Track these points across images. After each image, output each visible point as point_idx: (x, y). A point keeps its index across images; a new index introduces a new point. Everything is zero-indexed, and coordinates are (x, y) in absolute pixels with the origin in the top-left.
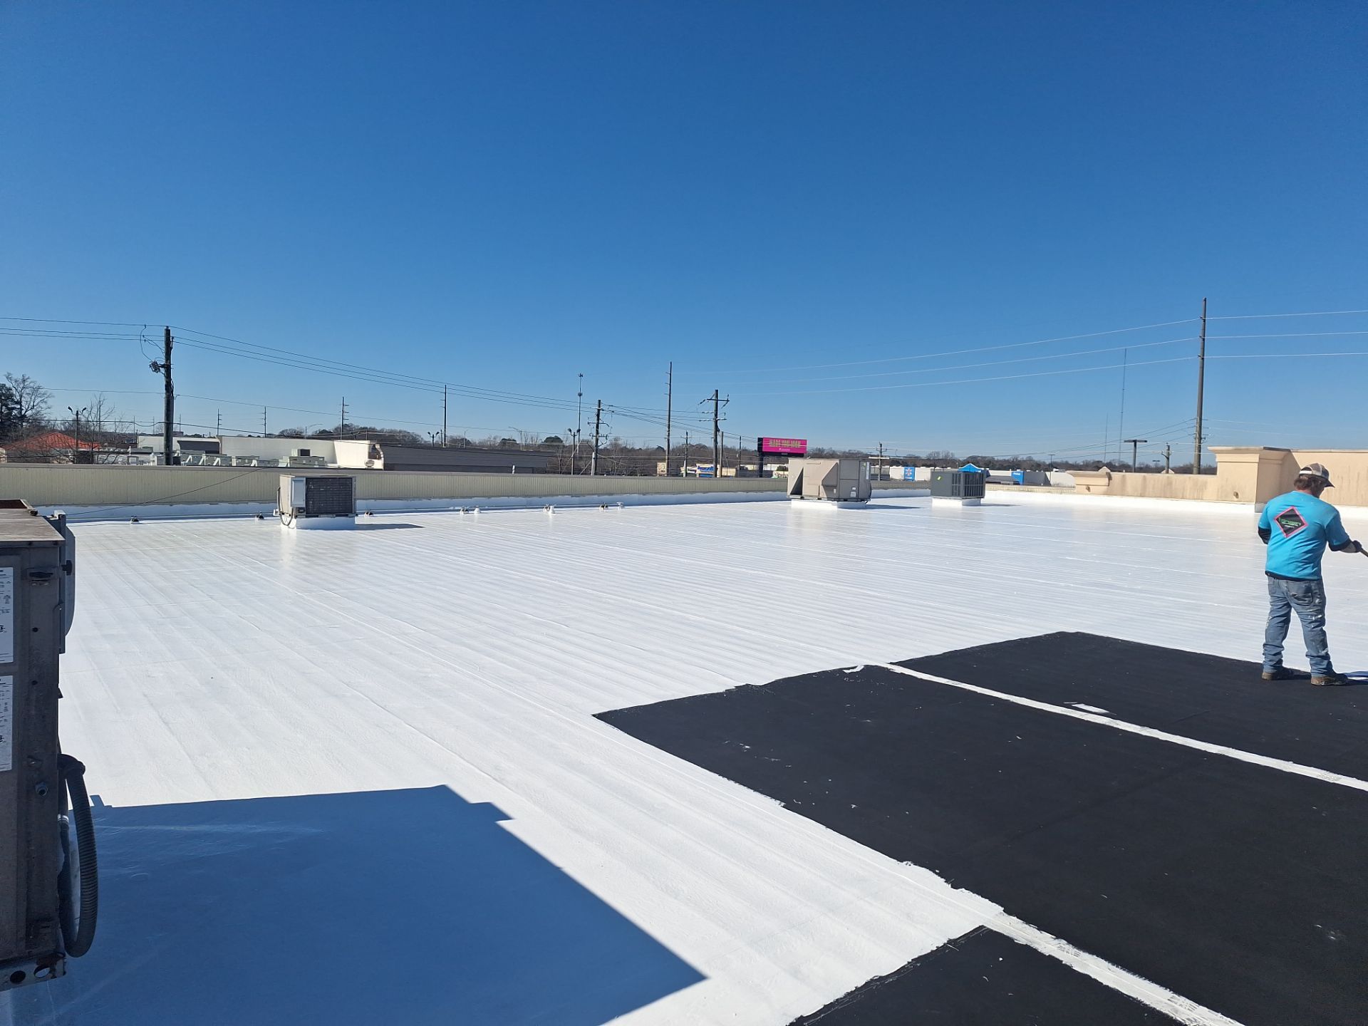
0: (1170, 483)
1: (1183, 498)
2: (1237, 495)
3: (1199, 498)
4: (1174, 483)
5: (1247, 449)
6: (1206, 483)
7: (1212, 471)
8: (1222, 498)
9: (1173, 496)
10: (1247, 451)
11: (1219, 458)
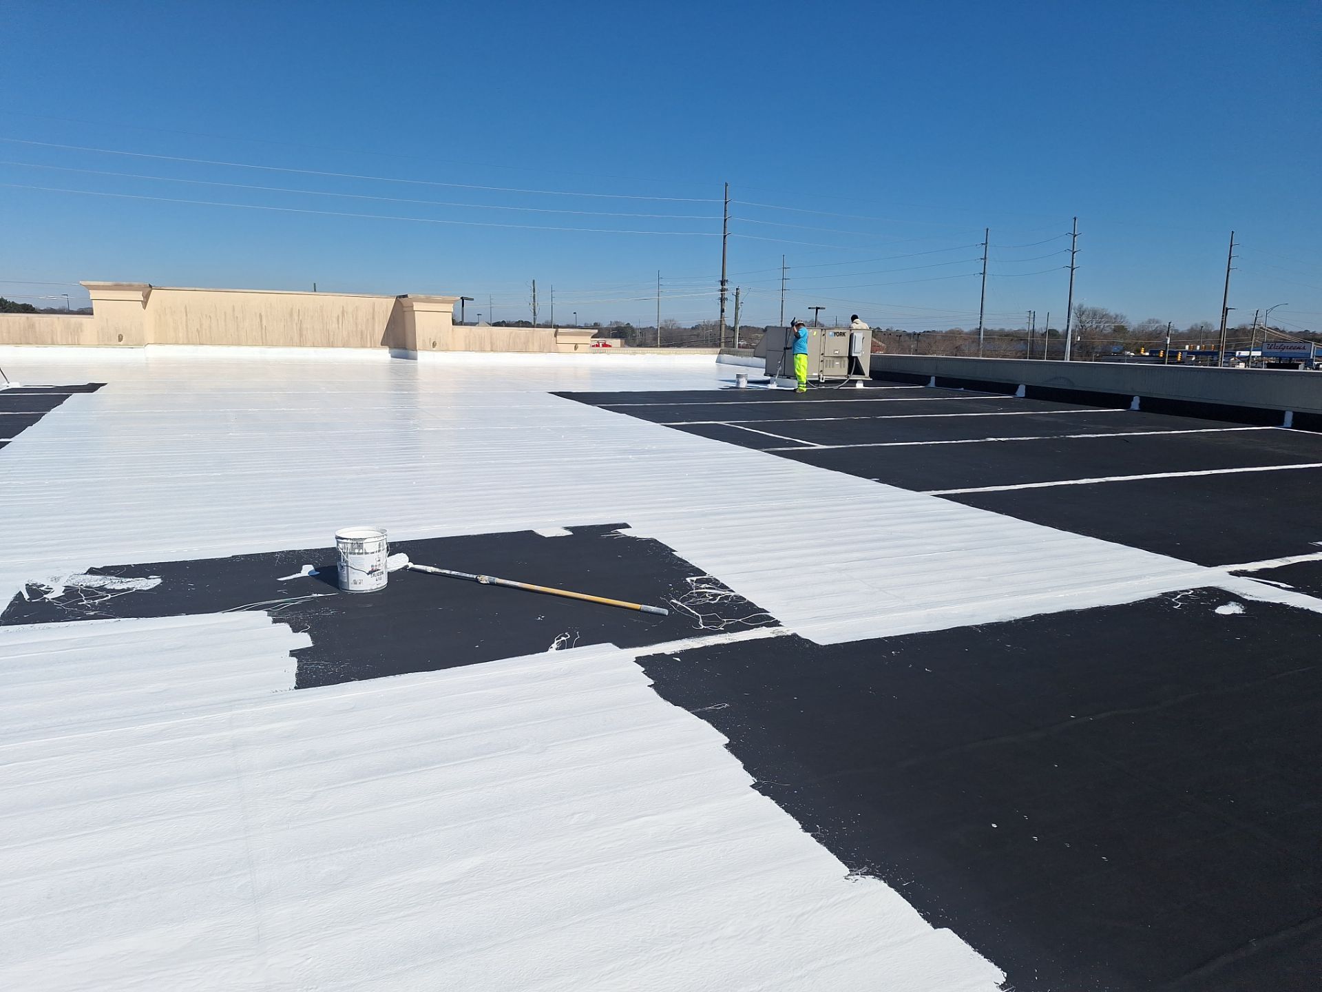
0: (32, 326)
1: (53, 343)
2: (120, 339)
3: (77, 344)
4: (37, 325)
5: (130, 286)
6: (81, 325)
7: (88, 312)
8: (103, 342)
9: (39, 341)
10: (130, 288)
11: (94, 294)
